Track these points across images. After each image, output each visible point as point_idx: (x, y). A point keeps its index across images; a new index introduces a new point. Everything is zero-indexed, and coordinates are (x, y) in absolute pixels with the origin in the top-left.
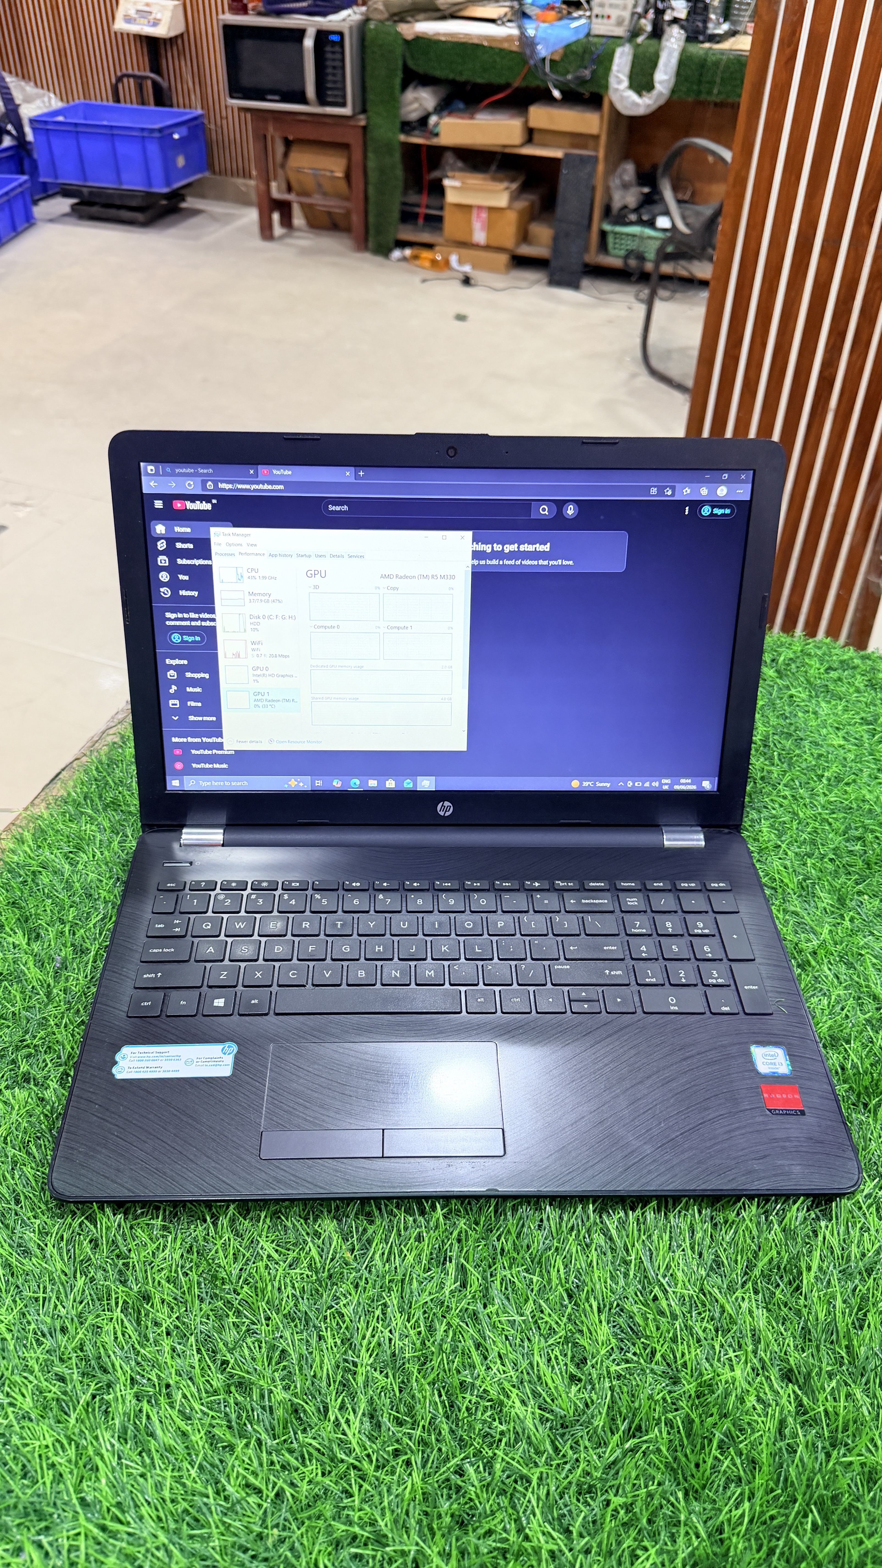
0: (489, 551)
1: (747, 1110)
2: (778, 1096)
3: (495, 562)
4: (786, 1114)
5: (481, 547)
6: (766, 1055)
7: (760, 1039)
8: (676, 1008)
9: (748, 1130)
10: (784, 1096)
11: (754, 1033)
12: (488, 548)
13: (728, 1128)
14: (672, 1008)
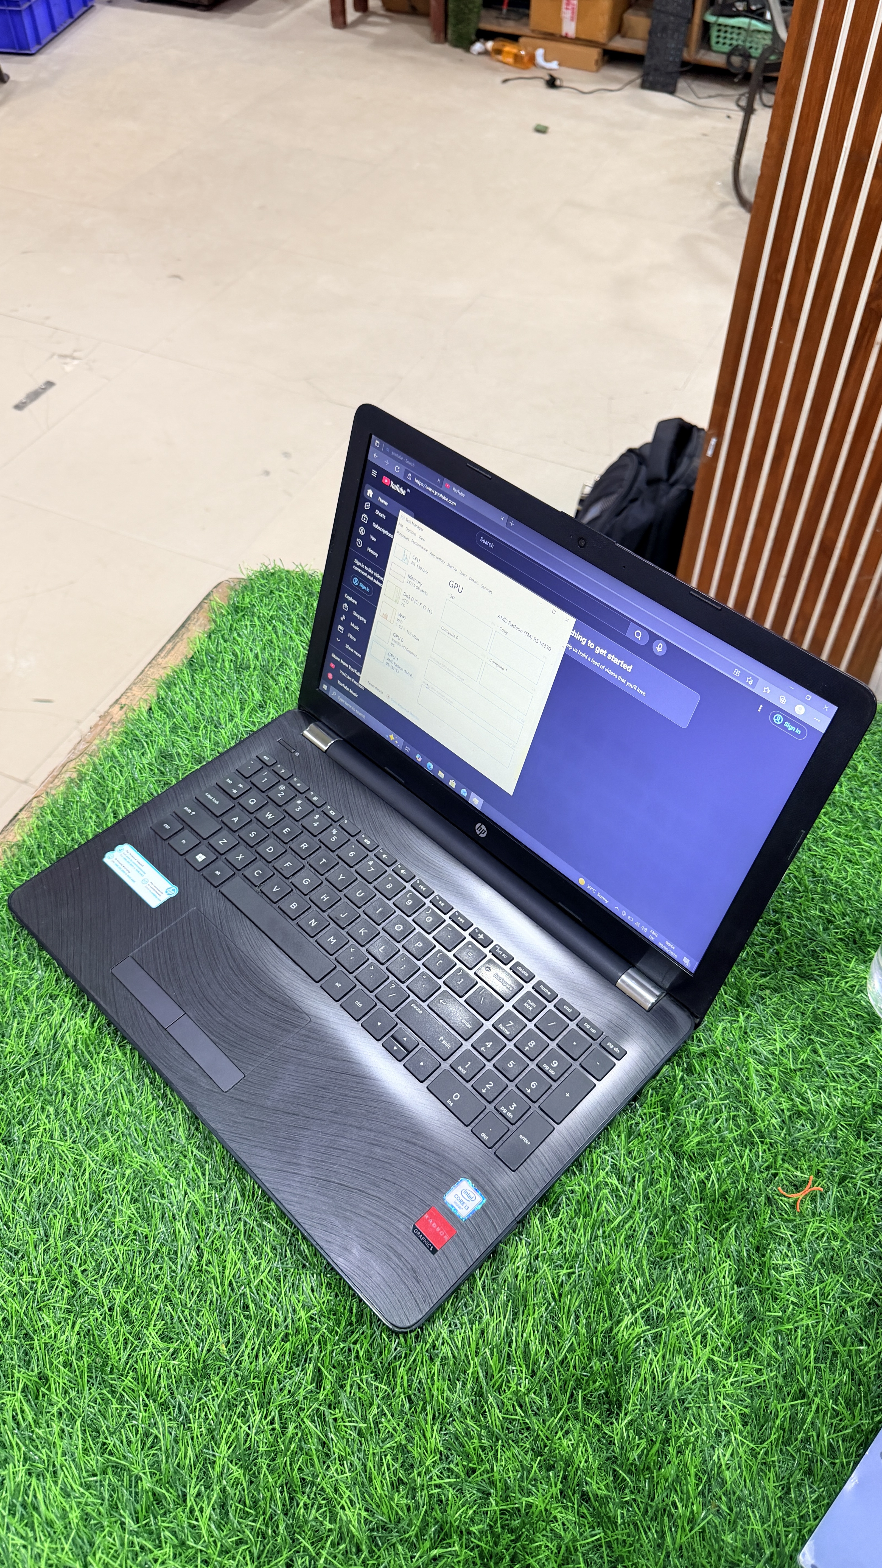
0: (583, 643)
2: (434, 1225)
3: (584, 655)
4: (422, 1241)
5: (578, 636)
6: (466, 1192)
7: (479, 1180)
8: (451, 1104)
9: (383, 1224)
10: (438, 1229)
11: (481, 1172)
12: (583, 641)
13: (373, 1210)
14: (449, 1101)
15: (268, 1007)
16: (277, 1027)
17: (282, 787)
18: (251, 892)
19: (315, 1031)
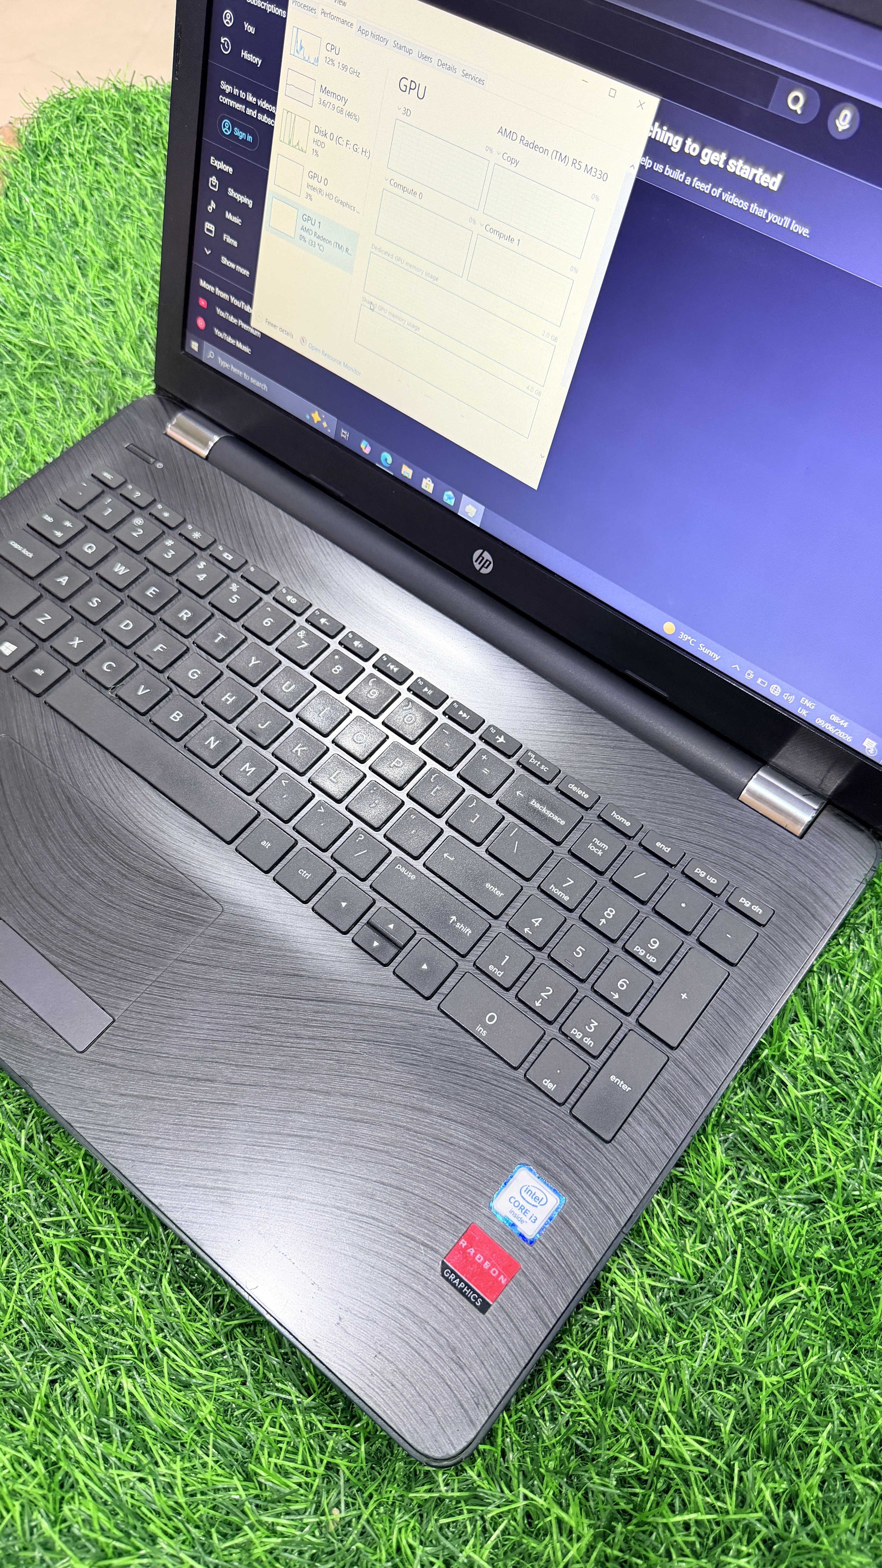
0: (676, 149)
2: (479, 1258)
3: (677, 175)
4: (460, 1290)
5: (665, 136)
6: (528, 1191)
7: (547, 1163)
8: (484, 1033)
10: (487, 1265)
12: (675, 142)
14: (480, 1027)
15: (146, 894)
16: (165, 926)
17: (138, 521)
18: (100, 700)
19: (231, 927)
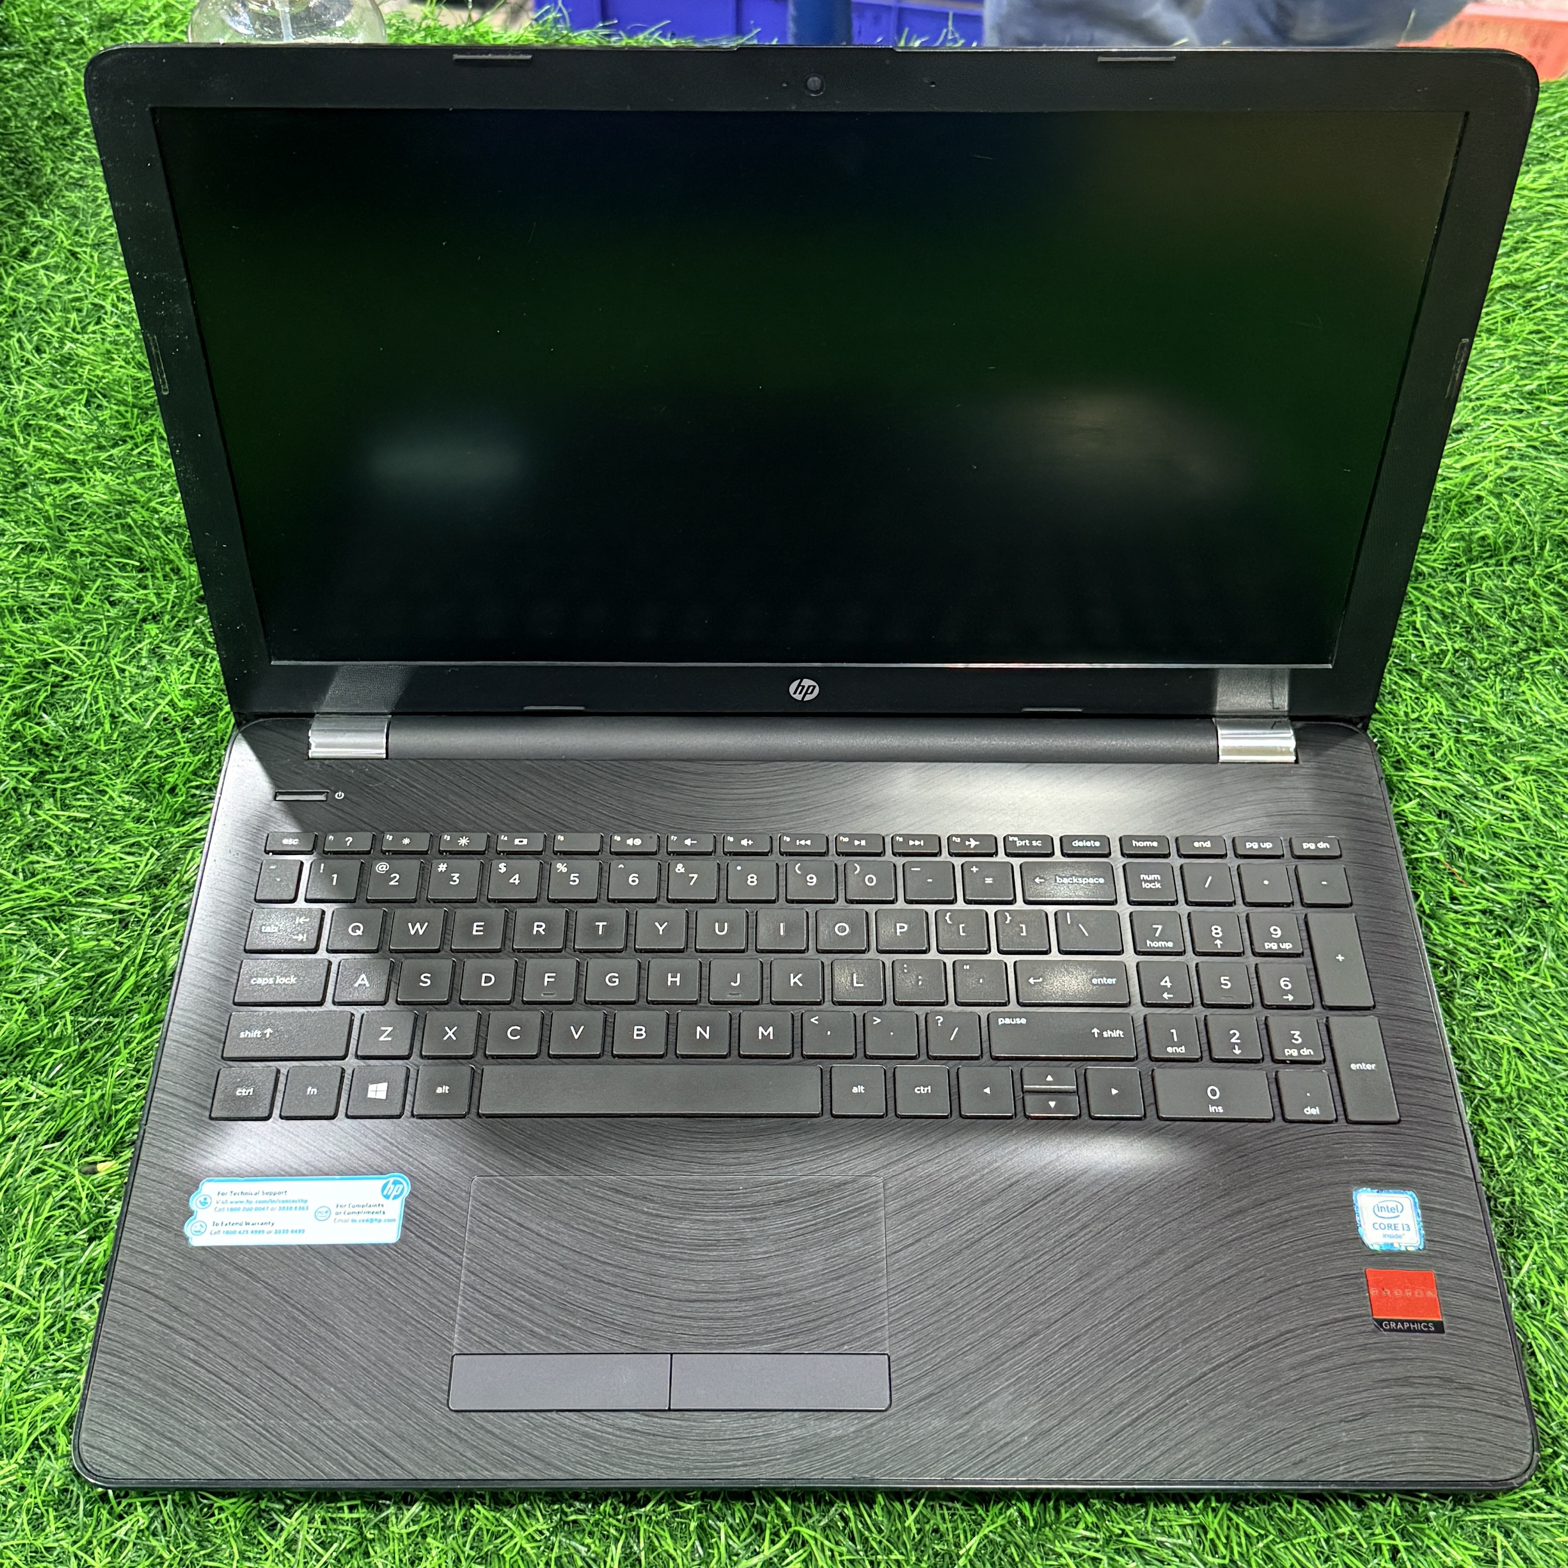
1: (1337, 1321)
2: (1397, 1293)
4: (1409, 1330)
6: (1381, 1209)
7: (1371, 1176)
8: (1220, 1109)
10: (1408, 1294)
11: (1361, 1162)
13: (1299, 1358)
14: (1212, 1109)
16: (842, 1236)
17: (380, 868)
18: (541, 1073)
19: (907, 1188)
